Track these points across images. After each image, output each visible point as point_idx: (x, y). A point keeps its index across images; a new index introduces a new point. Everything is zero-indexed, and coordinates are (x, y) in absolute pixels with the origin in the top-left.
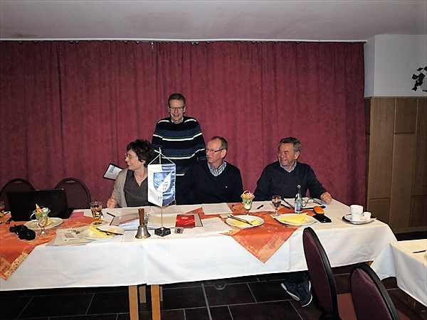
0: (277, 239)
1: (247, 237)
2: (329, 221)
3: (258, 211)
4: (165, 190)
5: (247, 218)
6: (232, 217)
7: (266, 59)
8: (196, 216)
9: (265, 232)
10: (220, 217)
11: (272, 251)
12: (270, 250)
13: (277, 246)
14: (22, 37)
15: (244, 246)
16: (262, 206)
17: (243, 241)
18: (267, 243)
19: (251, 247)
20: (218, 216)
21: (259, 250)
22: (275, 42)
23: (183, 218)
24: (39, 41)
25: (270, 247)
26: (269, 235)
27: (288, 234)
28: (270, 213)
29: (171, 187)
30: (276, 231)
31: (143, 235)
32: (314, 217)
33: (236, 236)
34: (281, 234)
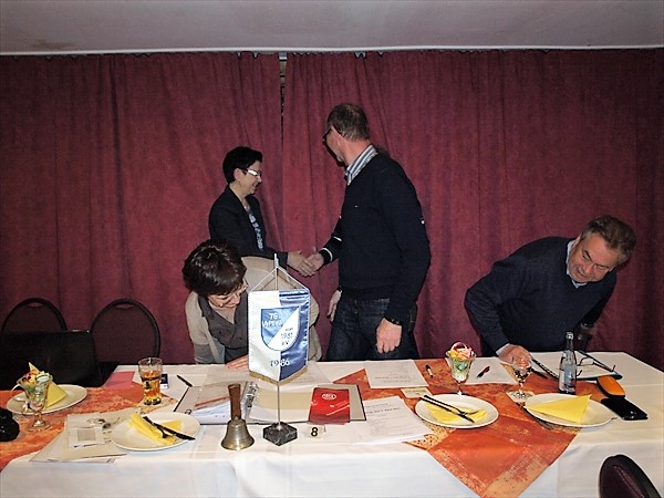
0: (531, 461)
1: (464, 453)
2: (641, 415)
3: (481, 381)
4: (286, 347)
5: (458, 401)
6: (427, 399)
7: (486, 82)
8: (353, 390)
9: (502, 440)
10: (402, 396)
11: (519, 485)
12: (514, 482)
13: (530, 473)
14: (51, 49)
15: (458, 473)
16: (487, 369)
17: (454, 462)
18: (508, 468)
19: (474, 477)
20: (398, 392)
21: (490, 482)
22: (502, 51)
23: (326, 396)
24: (79, 56)
25: (516, 478)
26: (512, 451)
27: (555, 448)
28: (507, 387)
29: (299, 339)
30: (528, 440)
31: (238, 443)
32: (603, 402)
33: (439, 452)
34: (540, 448)
